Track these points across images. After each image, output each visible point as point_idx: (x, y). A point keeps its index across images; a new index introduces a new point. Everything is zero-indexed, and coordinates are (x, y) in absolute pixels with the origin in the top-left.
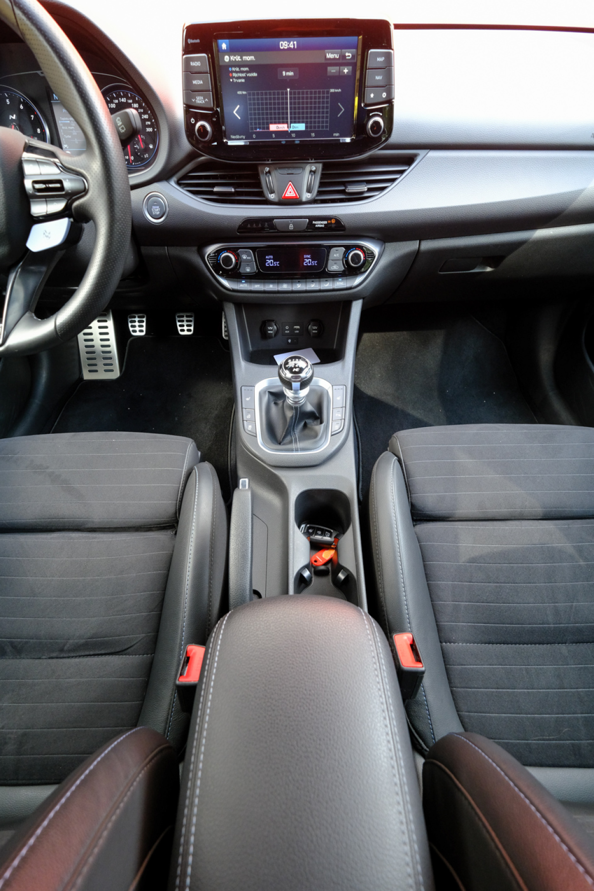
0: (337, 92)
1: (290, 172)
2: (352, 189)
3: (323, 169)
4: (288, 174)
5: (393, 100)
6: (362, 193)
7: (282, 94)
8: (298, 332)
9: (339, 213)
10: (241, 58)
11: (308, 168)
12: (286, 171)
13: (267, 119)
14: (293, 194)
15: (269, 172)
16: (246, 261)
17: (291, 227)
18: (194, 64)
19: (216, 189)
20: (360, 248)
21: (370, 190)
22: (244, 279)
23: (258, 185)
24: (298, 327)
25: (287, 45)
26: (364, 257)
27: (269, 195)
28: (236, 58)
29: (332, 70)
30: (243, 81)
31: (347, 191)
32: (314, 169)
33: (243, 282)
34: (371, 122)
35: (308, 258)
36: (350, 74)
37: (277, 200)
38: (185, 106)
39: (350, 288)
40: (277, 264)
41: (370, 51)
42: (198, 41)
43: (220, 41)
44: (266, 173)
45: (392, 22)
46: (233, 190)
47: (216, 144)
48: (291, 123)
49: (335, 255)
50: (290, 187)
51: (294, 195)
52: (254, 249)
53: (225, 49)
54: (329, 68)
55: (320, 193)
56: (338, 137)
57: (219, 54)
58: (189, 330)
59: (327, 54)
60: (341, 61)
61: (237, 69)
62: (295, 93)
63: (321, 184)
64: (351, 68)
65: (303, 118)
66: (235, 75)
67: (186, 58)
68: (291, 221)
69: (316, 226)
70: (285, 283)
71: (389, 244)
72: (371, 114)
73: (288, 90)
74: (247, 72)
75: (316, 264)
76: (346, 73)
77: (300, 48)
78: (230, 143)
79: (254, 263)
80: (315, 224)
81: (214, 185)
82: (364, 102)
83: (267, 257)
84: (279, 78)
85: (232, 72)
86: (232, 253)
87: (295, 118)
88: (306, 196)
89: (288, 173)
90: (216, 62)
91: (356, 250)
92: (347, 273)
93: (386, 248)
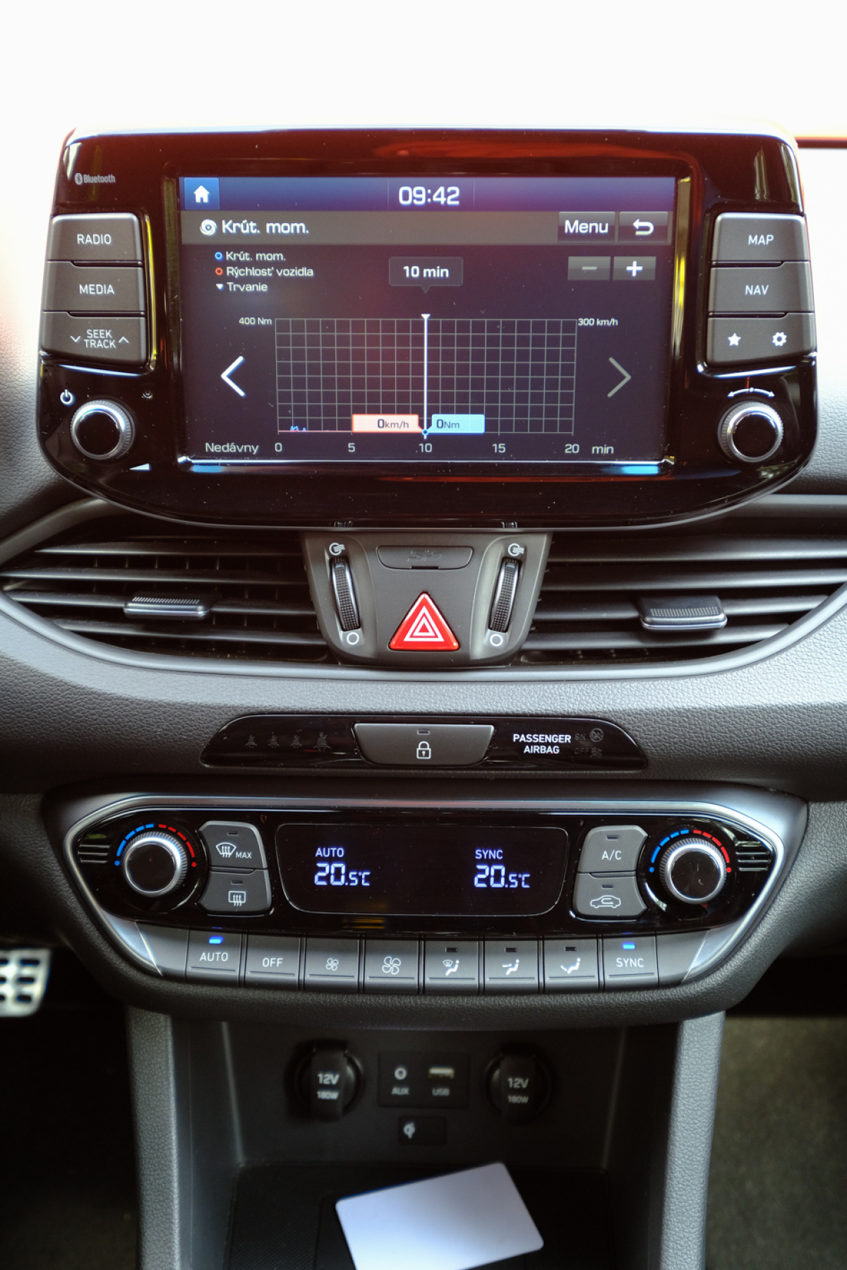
0: (605, 328)
1: (424, 561)
2: (665, 619)
3: (553, 550)
4: (413, 568)
5: (813, 354)
6: (708, 633)
7: (403, 327)
8: (445, 1092)
9: (618, 707)
10: (261, 226)
11: (493, 551)
12: (410, 558)
13: (343, 398)
14: (434, 636)
15: (345, 558)
16: (232, 864)
17: (424, 751)
18: (89, 240)
19: (136, 607)
20: (711, 829)
21: (735, 622)
22: (216, 932)
23: (303, 595)
24: (447, 1072)
25: (423, 196)
26: (727, 865)
27: (341, 633)
28: (241, 226)
29: (587, 266)
30: (263, 288)
31: (646, 625)
32: (517, 551)
33: (215, 941)
34: (733, 419)
35: (490, 862)
36: (652, 277)
37: (368, 652)
38: (43, 353)
39: (676, 983)
40: (359, 878)
41: (719, 218)
42: (111, 179)
43: (187, 181)
44: (333, 561)
45: (788, 136)
46: (201, 612)
47: (146, 467)
48: (432, 411)
49: (605, 855)
50: (424, 610)
51: (440, 639)
52: (267, 822)
53: (206, 200)
54: (573, 261)
55: (540, 628)
56: (609, 457)
57: (183, 213)
58: (24, 998)
59: (567, 223)
60: (616, 241)
61: (245, 257)
62: (448, 327)
63: (546, 600)
64: (652, 261)
65: (478, 398)
66: (231, 271)
67: (64, 223)
68: (425, 731)
69: (527, 749)
70: (394, 952)
71: (825, 807)
72: (732, 394)
73: (426, 317)
74: (277, 265)
75: (524, 886)
76: (634, 274)
77: (466, 204)
78: (200, 466)
79: (266, 873)
80: (524, 744)
81: (128, 591)
82: (704, 359)
83: (319, 852)
84: (392, 283)
85: (225, 264)
86: (174, 835)
87: (448, 398)
88: (486, 642)
89: (417, 562)
90: (170, 237)
91: (691, 835)
92: (658, 925)
93: (812, 821)
